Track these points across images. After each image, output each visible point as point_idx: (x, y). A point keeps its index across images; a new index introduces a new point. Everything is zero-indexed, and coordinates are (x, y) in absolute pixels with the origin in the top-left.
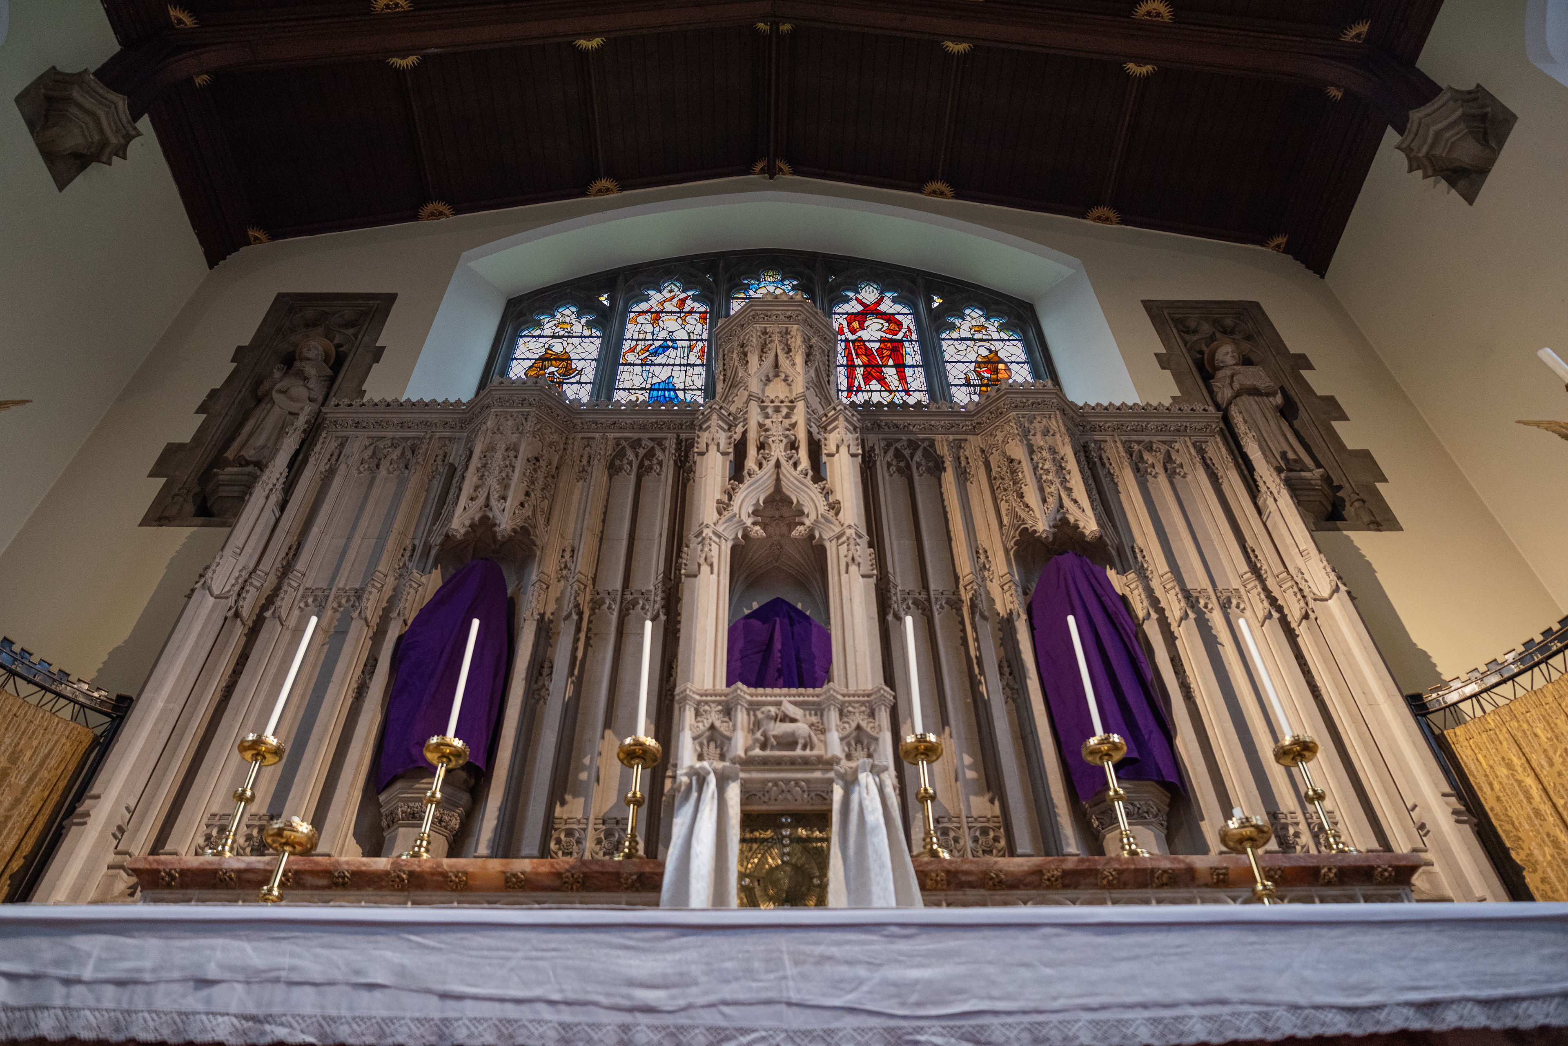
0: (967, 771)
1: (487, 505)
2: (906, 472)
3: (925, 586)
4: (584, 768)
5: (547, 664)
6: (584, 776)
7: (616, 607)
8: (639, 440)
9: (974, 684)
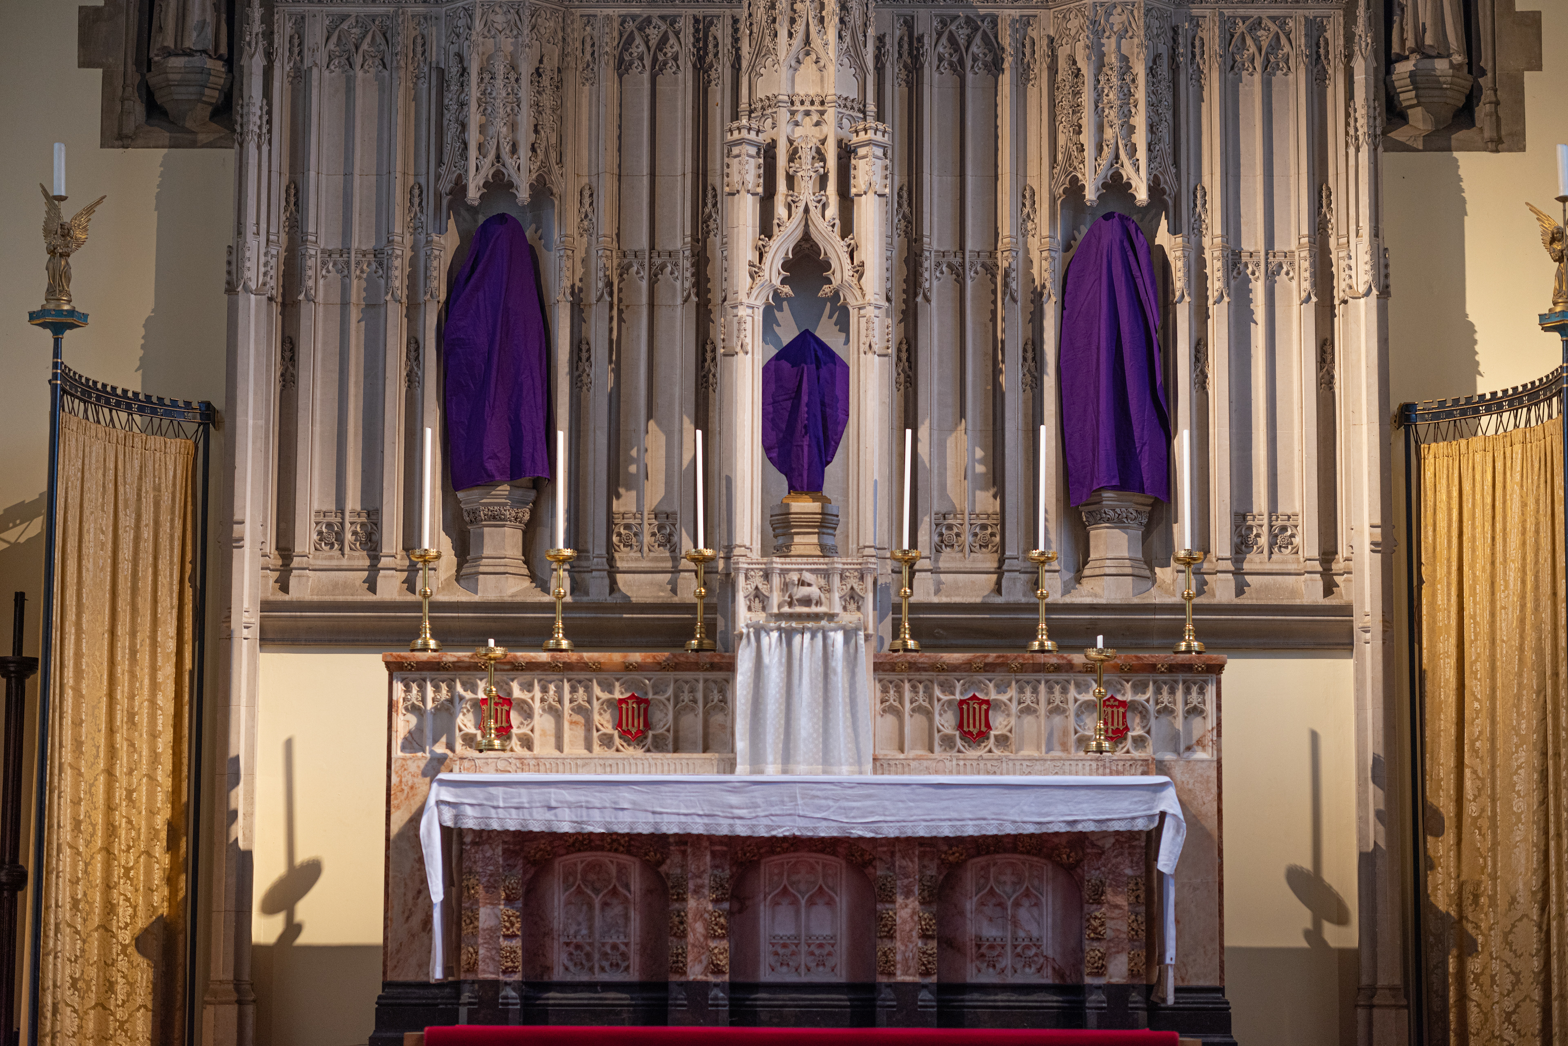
0: (977, 465)
1: (498, 157)
2: (958, 69)
3: (962, 248)
4: (632, 460)
5: (584, 347)
6: (633, 469)
7: (645, 274)
8: (648, 20)
9: (996, 372)
